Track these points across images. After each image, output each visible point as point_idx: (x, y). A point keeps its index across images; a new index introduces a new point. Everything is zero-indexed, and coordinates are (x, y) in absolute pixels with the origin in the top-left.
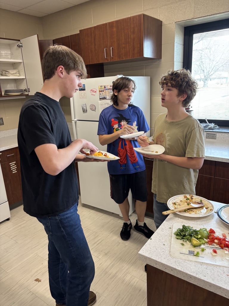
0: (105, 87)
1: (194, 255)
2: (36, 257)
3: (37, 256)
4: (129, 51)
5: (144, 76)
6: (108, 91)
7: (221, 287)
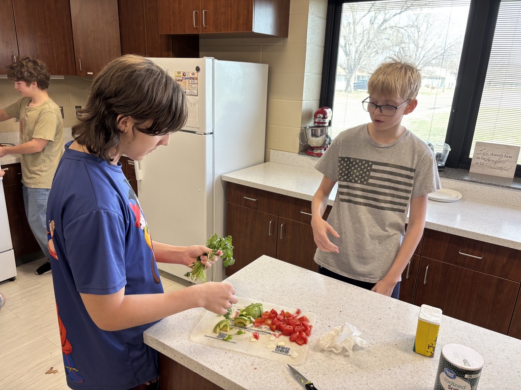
0: (184, 75)
1: (223, 340)
2: (44, 341)
3: (47, 340)
4: (231, 19)
5: (259, 63)
6: (189, 82)
7: (236, 384)
